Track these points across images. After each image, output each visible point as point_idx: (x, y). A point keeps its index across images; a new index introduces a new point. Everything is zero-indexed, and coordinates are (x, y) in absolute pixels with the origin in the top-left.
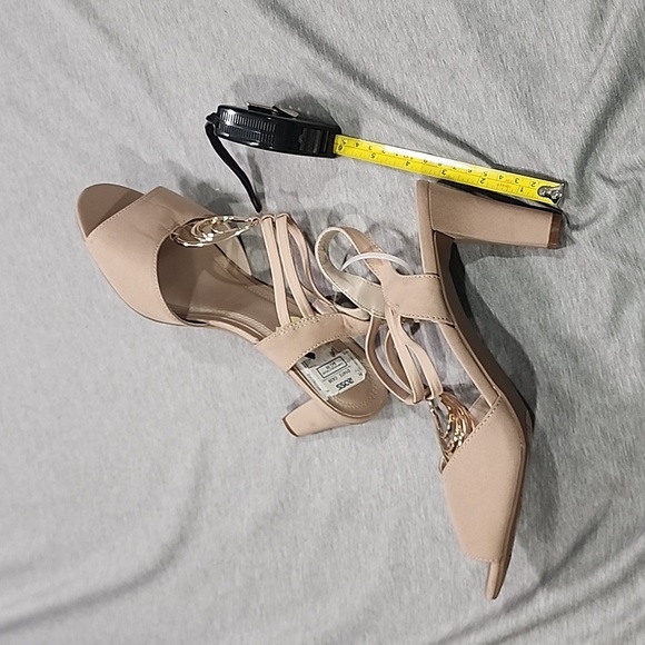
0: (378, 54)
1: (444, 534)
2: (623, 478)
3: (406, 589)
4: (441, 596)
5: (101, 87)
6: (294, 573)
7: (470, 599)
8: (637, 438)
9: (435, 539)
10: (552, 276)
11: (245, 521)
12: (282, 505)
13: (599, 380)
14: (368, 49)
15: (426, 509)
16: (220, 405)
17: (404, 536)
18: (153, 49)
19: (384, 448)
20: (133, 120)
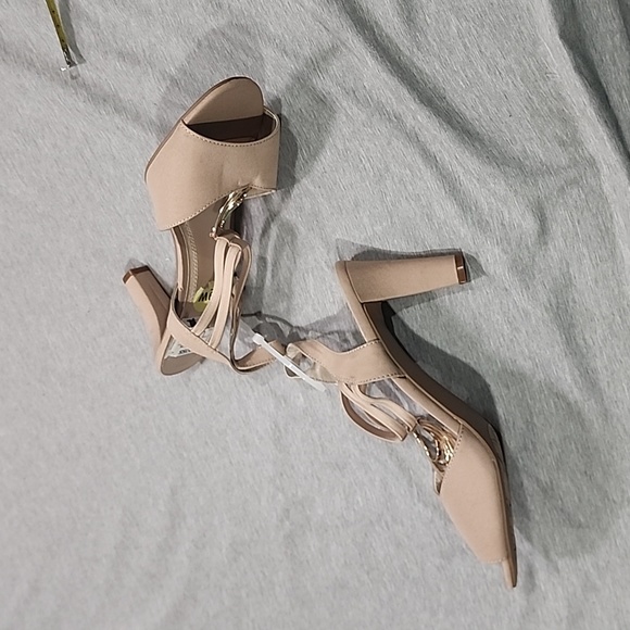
0: (318, 124)
1: (406, 540)
2: (551, 483)
3: (382, 589)
4: (415, 590)
5: (34, 174)
6: (277, 588)
7: (440, 590)
8: (563, 451)
9: (398, 545)
10: (482, 321)
11: (224, 550)
12: (257, 532)
13: (528, 404)
14: (307, 121)
15: (386, 523)
16: (185, 455)
17: (371, 546)
18: (84, 134)
19: (343, 476)
20: (73, 201)
